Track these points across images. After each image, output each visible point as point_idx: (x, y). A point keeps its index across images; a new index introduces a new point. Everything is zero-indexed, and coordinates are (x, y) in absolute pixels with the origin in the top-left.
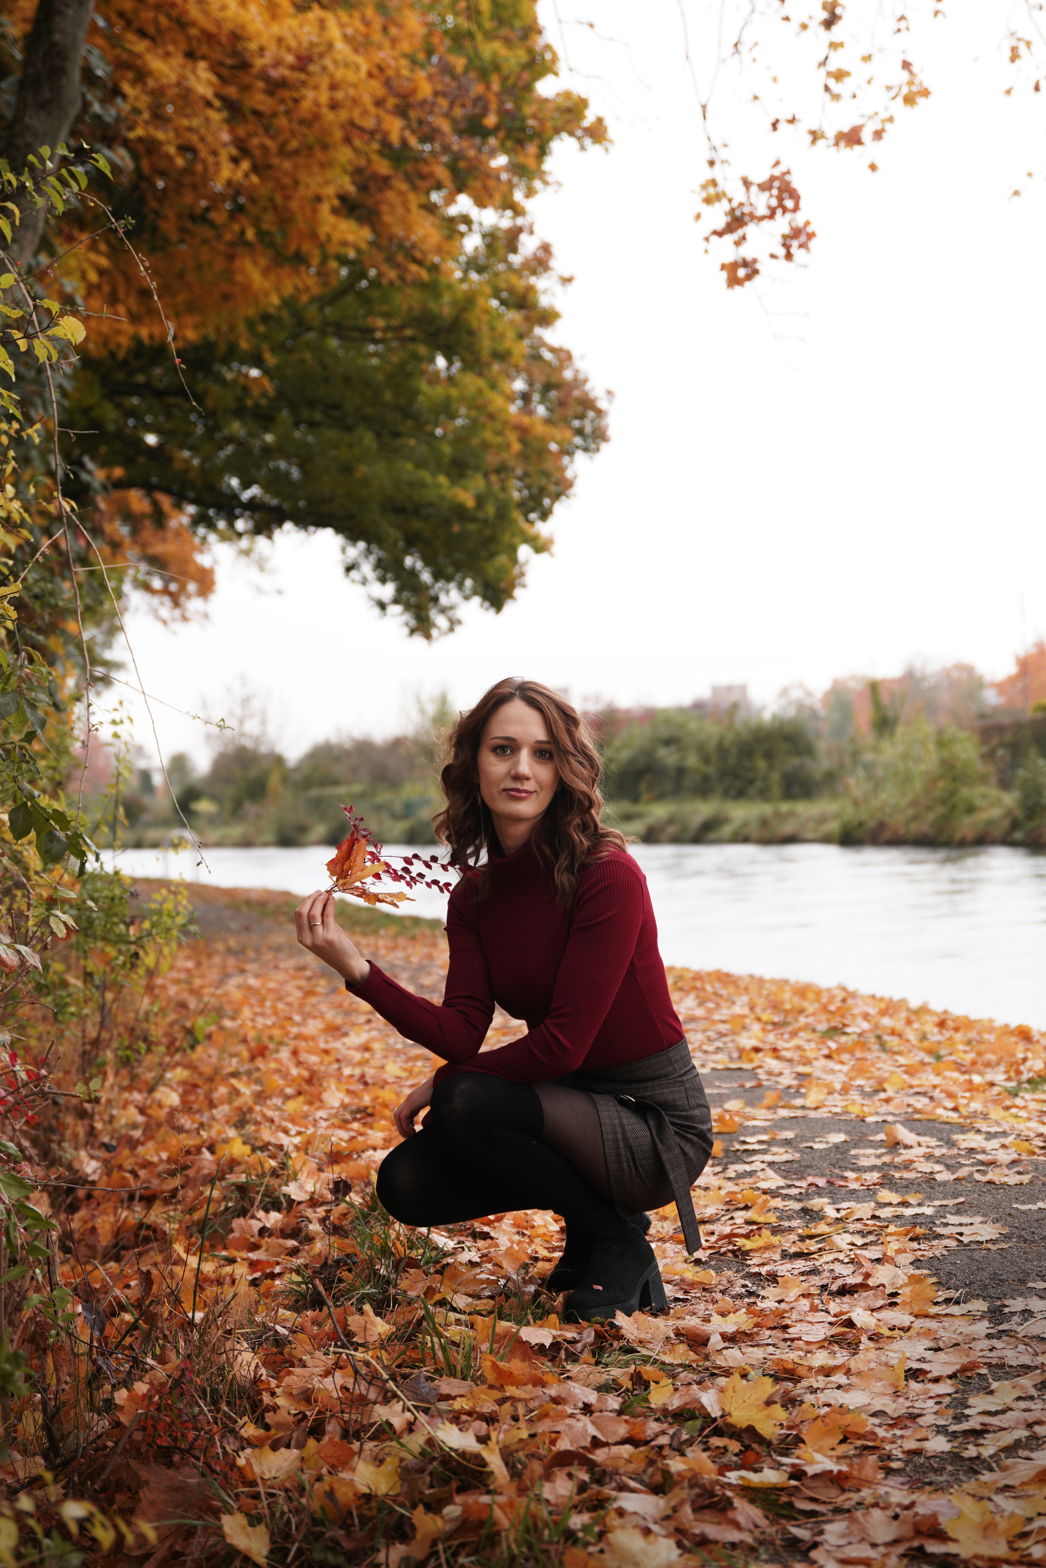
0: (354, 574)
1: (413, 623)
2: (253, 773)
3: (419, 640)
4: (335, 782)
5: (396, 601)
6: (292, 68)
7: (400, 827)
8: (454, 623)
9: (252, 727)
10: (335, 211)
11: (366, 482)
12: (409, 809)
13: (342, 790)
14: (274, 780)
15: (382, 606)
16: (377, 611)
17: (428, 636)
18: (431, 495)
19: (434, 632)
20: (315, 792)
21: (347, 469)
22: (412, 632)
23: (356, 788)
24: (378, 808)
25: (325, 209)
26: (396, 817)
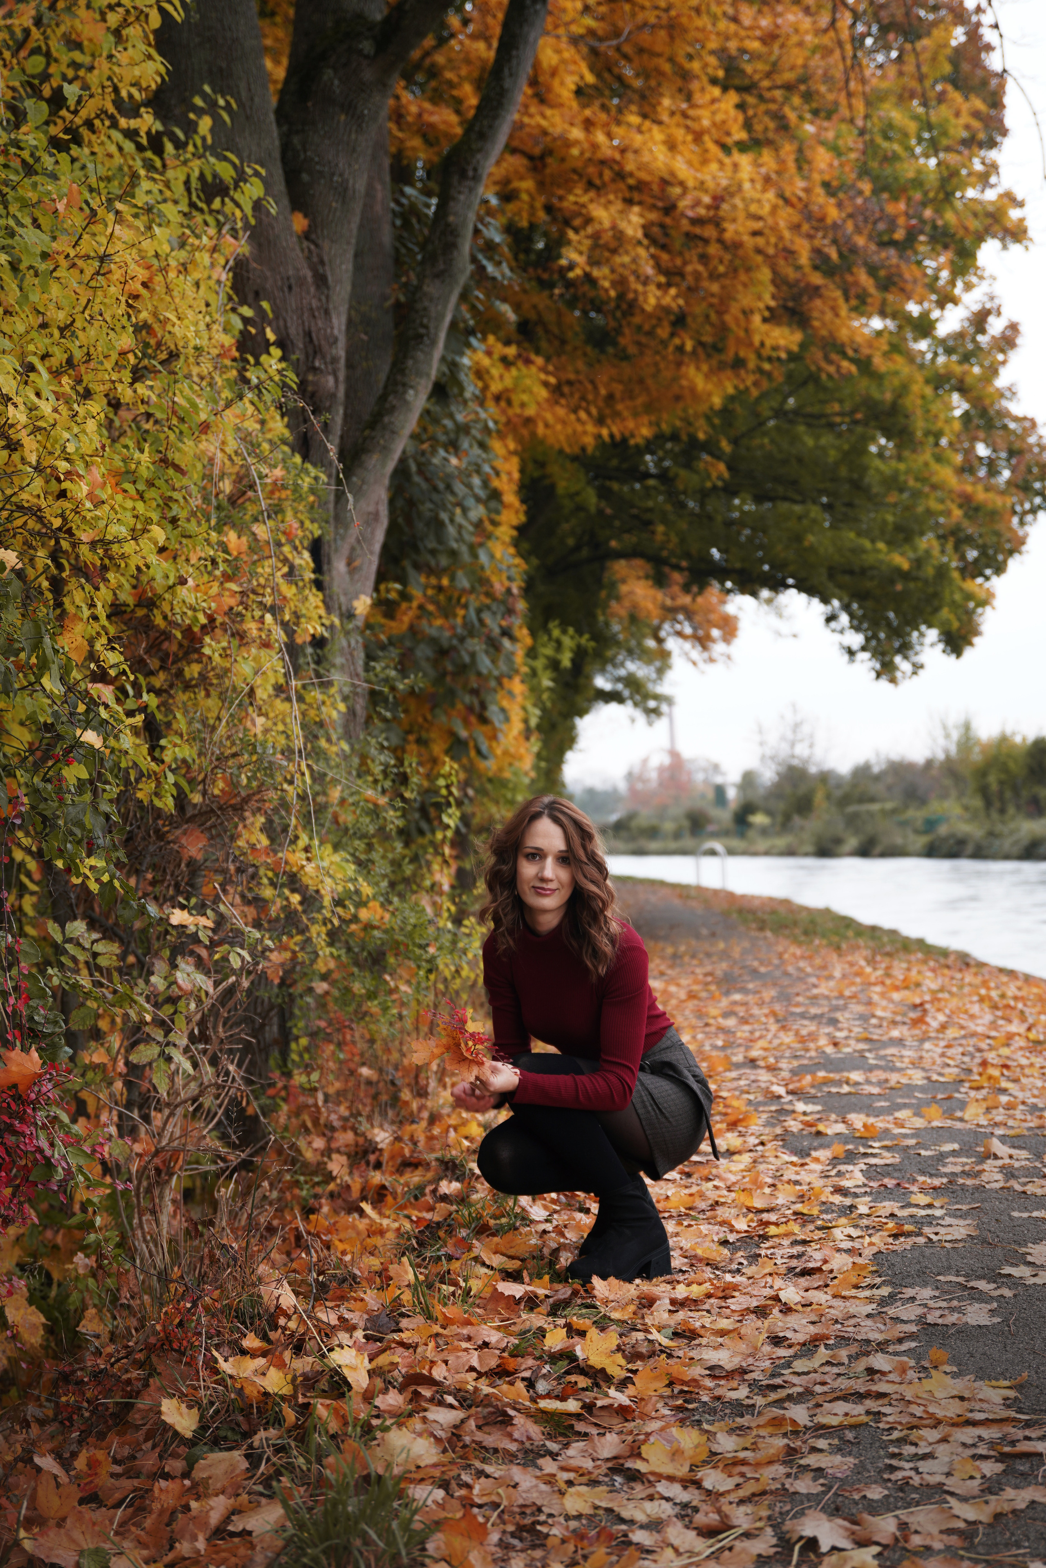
0: (833, 624)
1: (878, 666)
2: (802, 790)
3: (884, 684)
4: (872, 800)
5: (864, 649)
6: (708, 207)
7: (922, 841)
8: (917, 667)
9: (801, 750)
10: (765, 320)
11: (812, 549)
12: (930, 825)
13: (875, 807)
14: (819, 797)
15: (851, 653)
16: (846, 657)
17: (893, 680)
18: (869, 559)
19: (899, 675)
20: (851, 809)
21: (798, 538)
22: (879, 675)
23: (889, 805)
24: (904, 824)
25: (757, 319)
26: (917, 832)
